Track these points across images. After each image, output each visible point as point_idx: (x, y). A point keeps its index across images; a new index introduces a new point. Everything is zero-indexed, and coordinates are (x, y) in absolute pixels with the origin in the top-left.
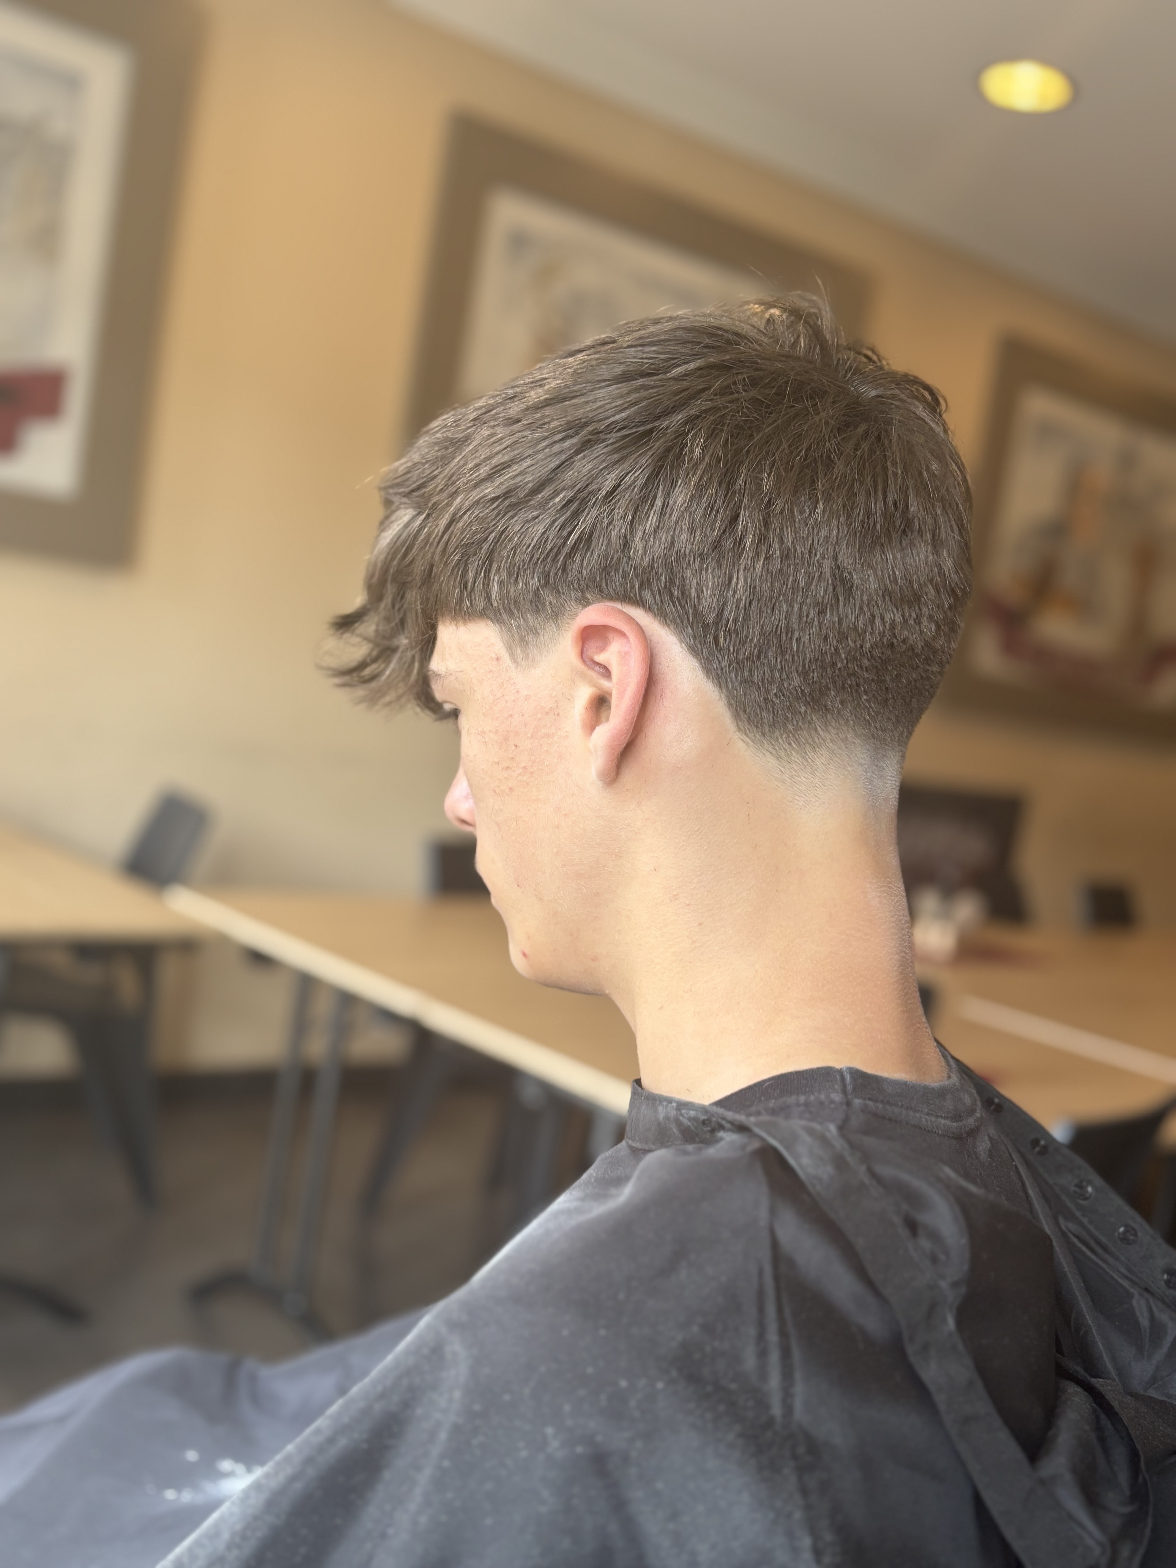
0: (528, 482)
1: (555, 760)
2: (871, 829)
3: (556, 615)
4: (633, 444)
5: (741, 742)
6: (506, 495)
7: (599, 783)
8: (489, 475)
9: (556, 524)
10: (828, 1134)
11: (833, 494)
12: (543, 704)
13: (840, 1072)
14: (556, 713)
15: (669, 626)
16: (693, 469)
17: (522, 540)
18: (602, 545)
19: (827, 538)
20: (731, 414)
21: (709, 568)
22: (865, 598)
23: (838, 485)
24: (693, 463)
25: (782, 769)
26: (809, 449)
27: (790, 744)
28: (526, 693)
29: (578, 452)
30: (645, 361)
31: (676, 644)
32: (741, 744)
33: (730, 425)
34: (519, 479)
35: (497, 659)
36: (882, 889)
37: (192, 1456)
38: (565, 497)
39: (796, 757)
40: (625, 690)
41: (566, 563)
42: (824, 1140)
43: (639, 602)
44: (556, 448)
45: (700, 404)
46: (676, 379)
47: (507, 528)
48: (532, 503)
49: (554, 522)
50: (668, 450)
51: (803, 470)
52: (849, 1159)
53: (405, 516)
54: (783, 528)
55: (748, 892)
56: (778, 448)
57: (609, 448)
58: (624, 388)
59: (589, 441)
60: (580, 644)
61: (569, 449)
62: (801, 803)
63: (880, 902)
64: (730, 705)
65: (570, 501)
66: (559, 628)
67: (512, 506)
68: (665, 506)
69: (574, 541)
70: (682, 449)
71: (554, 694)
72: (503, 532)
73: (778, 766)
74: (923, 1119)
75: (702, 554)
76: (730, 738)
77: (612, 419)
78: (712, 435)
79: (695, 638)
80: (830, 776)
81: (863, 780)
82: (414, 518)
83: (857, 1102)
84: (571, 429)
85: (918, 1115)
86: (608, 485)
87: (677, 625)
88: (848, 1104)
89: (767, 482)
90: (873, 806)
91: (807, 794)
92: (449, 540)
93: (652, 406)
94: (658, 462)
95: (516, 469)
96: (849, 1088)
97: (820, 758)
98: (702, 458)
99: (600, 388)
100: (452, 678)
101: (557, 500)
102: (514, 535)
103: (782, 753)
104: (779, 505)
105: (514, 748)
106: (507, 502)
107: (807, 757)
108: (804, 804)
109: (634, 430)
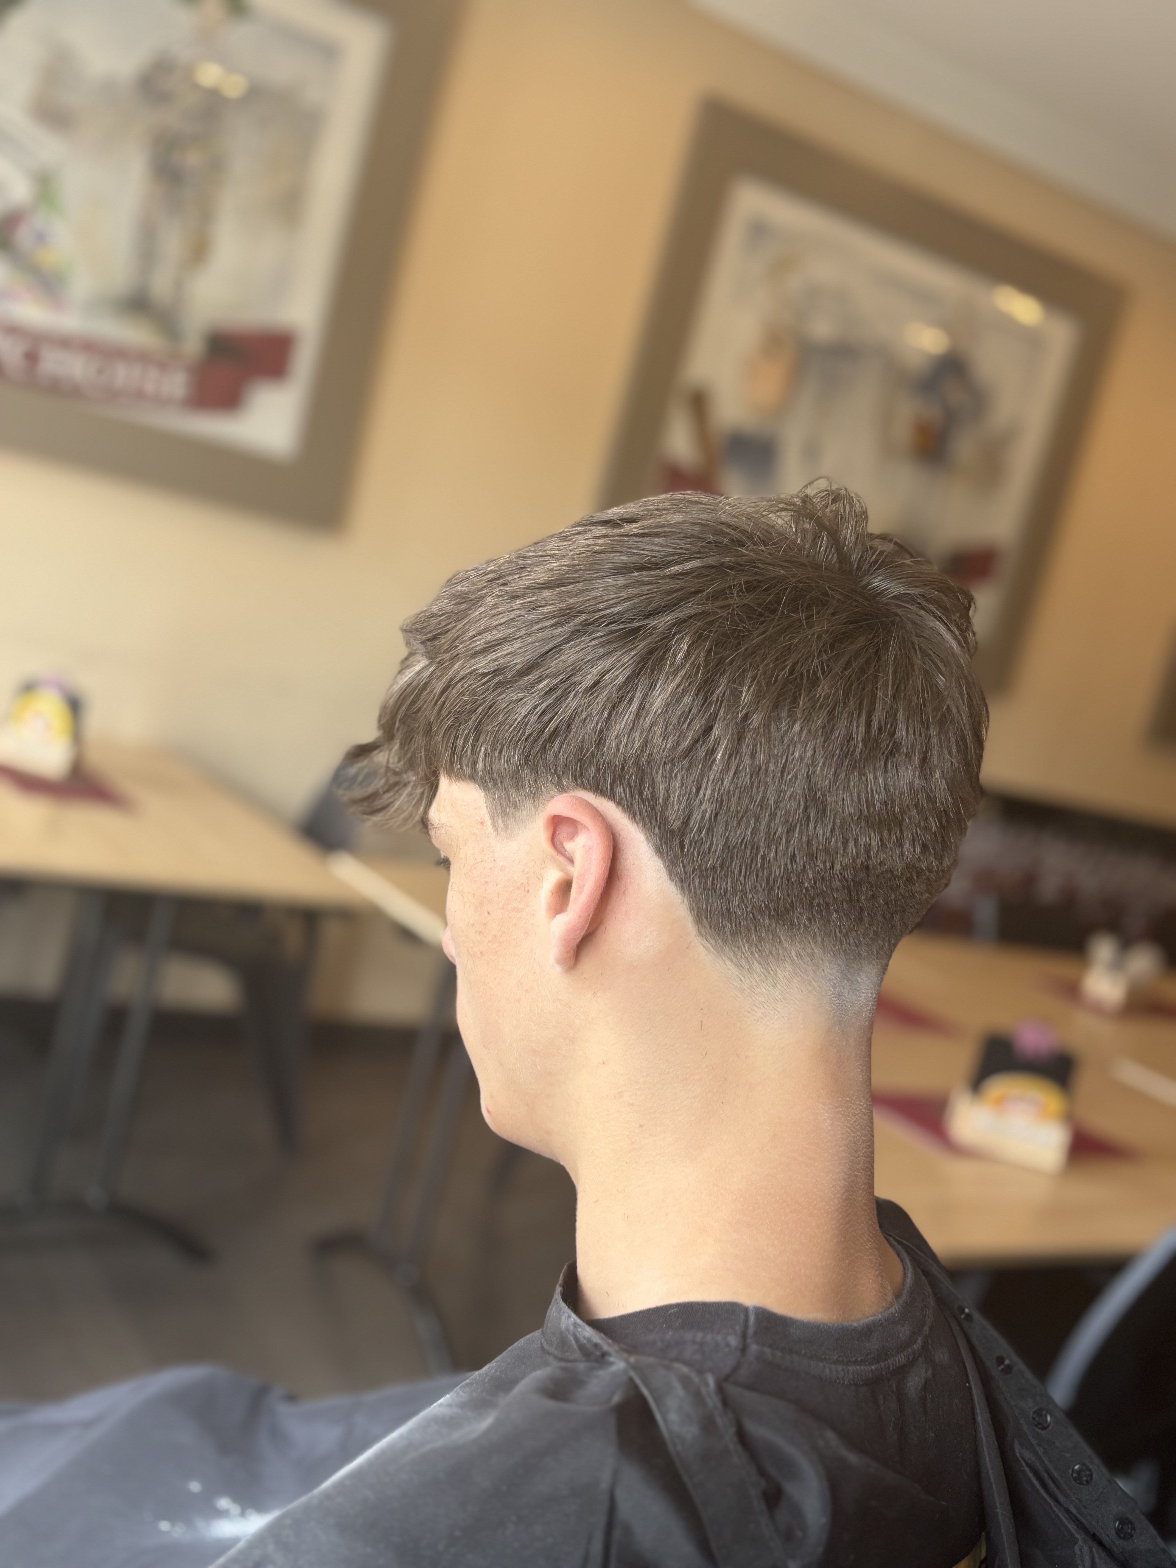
0: (516, 664)
1: (522, 935)
2: (834, 1045)
3: (535, 795)
4: (620, 640)
5: (702, 947)
6: (496, 672)
7: (558, 969)
8: (485, 648)
9: (537, 710)
10: (704, 1390)
11: (813, 714)
12: (515, 878)
13: (746, 1310)
14: (526, 889)
15: (637, 824)
16: (673, 674)
17: (506, 719)
18: (580, 735)
19: (801, 758)
20: (720, 621)
21: (679, 775)
22: (838, 821)
23: (821, 705)
24: (675, 667)
25: (742, 978)
26: (794, 665)
27: (752, 953)
28: (502, 864)
29: (568, 640)
30: (646, 553)
31: (643, 842)
32: (701, 949)
33: (717, 633)
34: (507, 658)
35: (482, 823)
36: (837, 1110)
37: (195, 1486)
38: (547, 685)
39: (757, 966)
40: (584, 885)
41: (545, 747)
42: (697, 1397)
43: (611, 796)
44: (548, 633)
45: (690, 608)
46: (673, 576)
47: (494, 703)
48: (520, 683)
49: (536, 707)
50: (651, 652)
51: (787, 685)
52: (718, 1420)
53: (420, 664)
54: (756, 745)
55: (693, 1100)
56: (763, 661)
57: (596, 642)
58: (621, 581)
59: (578, 631)
60: (551, 829)
61: (560, 635)
62: (759, 1015)
63: (832, 1124)
64: (691, 910)
65: (552, 690)
66: (536, 808)
67: (499, 684)
68: (641, 707)
69: (552, 729)
70: (665, 653)
71: (527, 870)
72: (491, 707)
73: (738, 974)
74: (828, 1370)
75: (672, 760)
76: (691, 942)
77: (604, 613)
78: (698, 639)
79: (661, 840)
80: (792, 991)
81: (830, 995)
82: (425, 668)
83: (754, 1348)
84: (563, 616)
85: (821, 1364)
86: (588, 681)
87: (644, 825)
88: (744, 1349)
89: (746, 696)
90: (840, 1021)
91: (766, 1007)
92: (444, 702)
93: (644, 604)
94: (638, 663)
95: (507, 649)
96: (751, 1331)
97: (783, 972)
98: (683, 665)
99: (597, 578)
100: (443, 831)
101: (541, 686)
102: (500, 713)
103: (743, 963)
104: (756, 720)
105: (486, 914)
106: (497, 680)
107: (770, 969)
108: (762, 1016)
109: (622, 626)
